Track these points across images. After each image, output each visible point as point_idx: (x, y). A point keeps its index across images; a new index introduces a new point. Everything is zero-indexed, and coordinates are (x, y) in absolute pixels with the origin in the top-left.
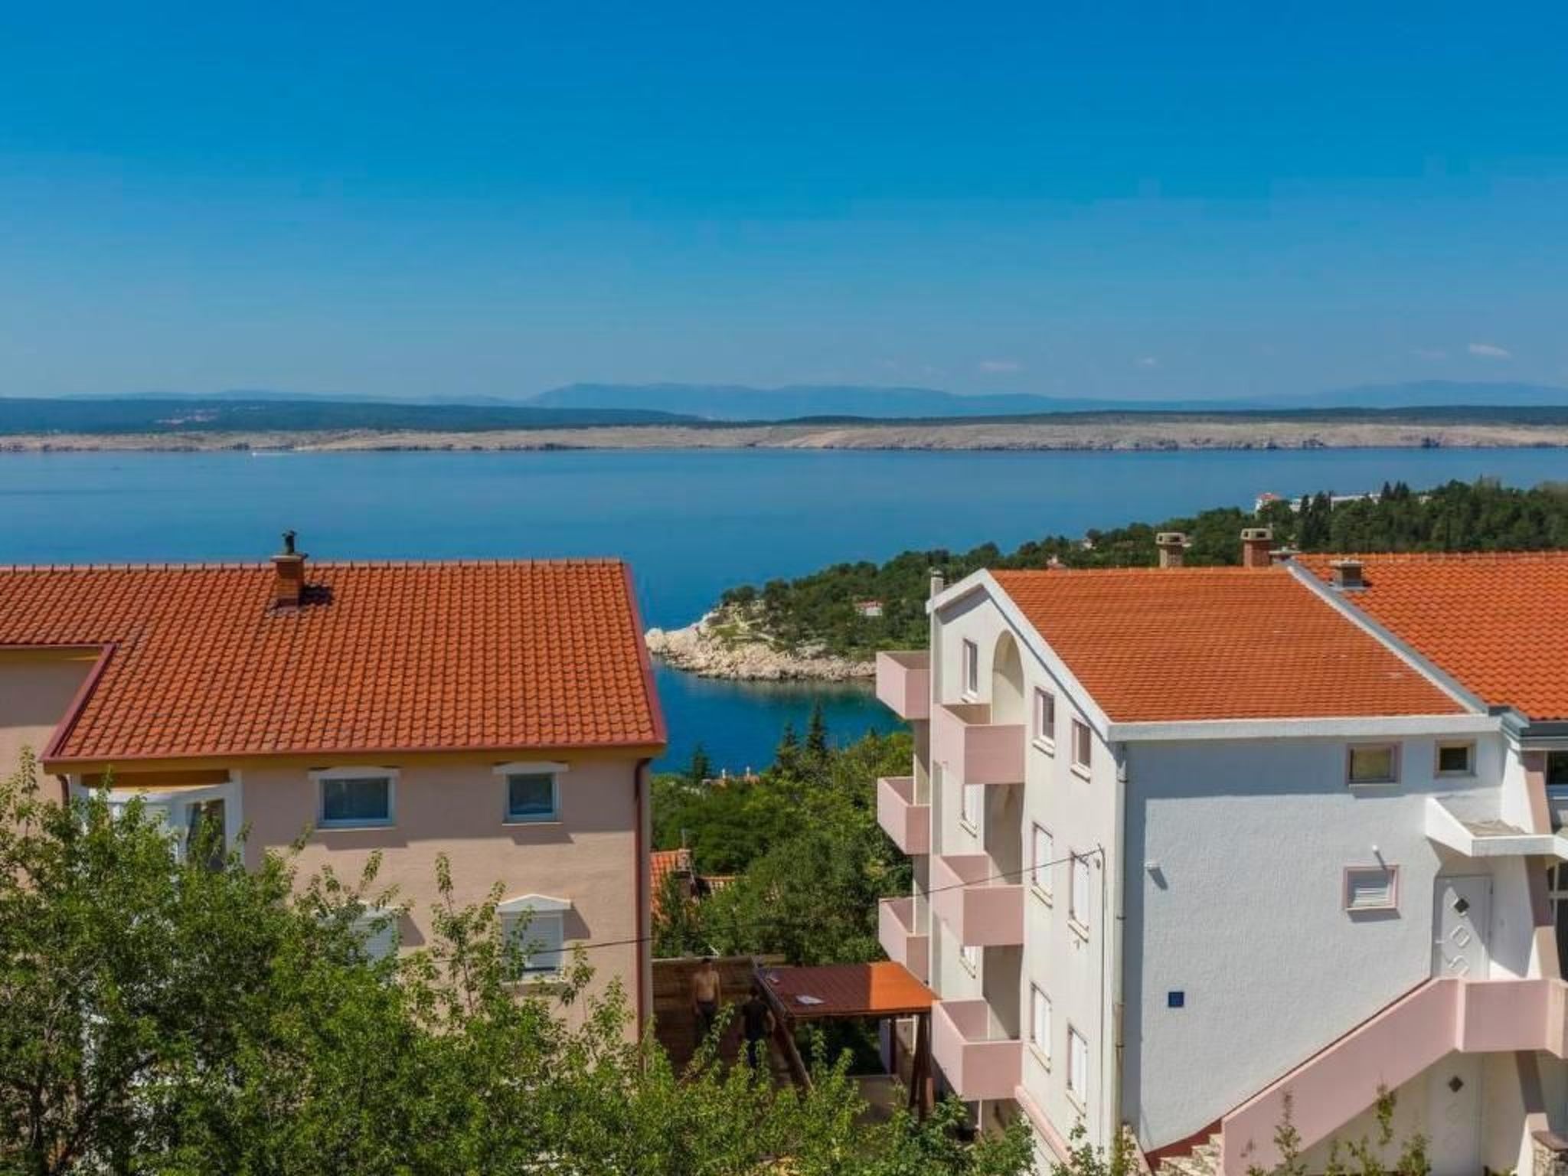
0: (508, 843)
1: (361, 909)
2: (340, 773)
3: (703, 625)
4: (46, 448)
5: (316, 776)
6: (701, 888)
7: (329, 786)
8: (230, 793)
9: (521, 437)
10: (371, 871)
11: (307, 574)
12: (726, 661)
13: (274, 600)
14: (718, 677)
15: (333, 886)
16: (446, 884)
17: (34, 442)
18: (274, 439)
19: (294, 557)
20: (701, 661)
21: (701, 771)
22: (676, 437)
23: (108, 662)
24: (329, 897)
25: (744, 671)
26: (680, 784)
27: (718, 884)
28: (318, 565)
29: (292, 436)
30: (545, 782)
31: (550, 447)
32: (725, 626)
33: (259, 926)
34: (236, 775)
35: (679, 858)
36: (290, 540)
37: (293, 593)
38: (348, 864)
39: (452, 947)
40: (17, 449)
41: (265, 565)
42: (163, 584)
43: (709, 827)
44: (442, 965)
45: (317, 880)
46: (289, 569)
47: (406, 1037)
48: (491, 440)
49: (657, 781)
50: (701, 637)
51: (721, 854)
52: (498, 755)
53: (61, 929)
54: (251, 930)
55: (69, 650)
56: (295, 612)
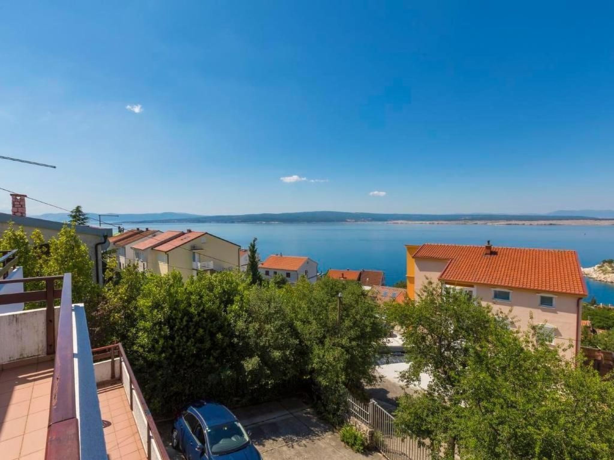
0: (540, 311)
1: (507, 318)
2: (498, 289)
3: (596, 267)
4: (438, 224)
5: (493, 289)
6: (594, 331)
7: (495, 292)
8: (474, 290)
9: (543, 222)
10: (510, 311)
11: (492, 249)
12: (603, 277)
13: (484, 254)
14: (600, 281)
15: (501, 312)
16: (532, 318)
17: (436, 222)
18: (483, 222)
19: (490, 245)
20: (594, 276)
21: (594, 303)
22: (589, 222)
23: (451, 262)
24: (501, 315)
25: (609, 280)
26: (587, 305)
27: (600, 332)
28: (494, 247)
29: (486, 222)
30: (551, 299)
31: (551, 224)
32: (603, 268)
33: (485, 318)
34: (475, 286)
35: (588, 323)
36: (489, 242)
37: (489, 252)
38: (505, 309)
39: (532, 331)
40: (433, 223)
41: (483, 246)
42: (462, 249)
43: (596, 317)
44: (531, 336)
45: (498, 311)
46: (489, 248)
47: (522, 350)
48: (535, 223)
49: (583, 303)
50: (595, 270)
51: (601, 324)
52: (538, 291)
53: (446, 310)
54: (483, 318)
55: (443, 259)
56: (489, 256)
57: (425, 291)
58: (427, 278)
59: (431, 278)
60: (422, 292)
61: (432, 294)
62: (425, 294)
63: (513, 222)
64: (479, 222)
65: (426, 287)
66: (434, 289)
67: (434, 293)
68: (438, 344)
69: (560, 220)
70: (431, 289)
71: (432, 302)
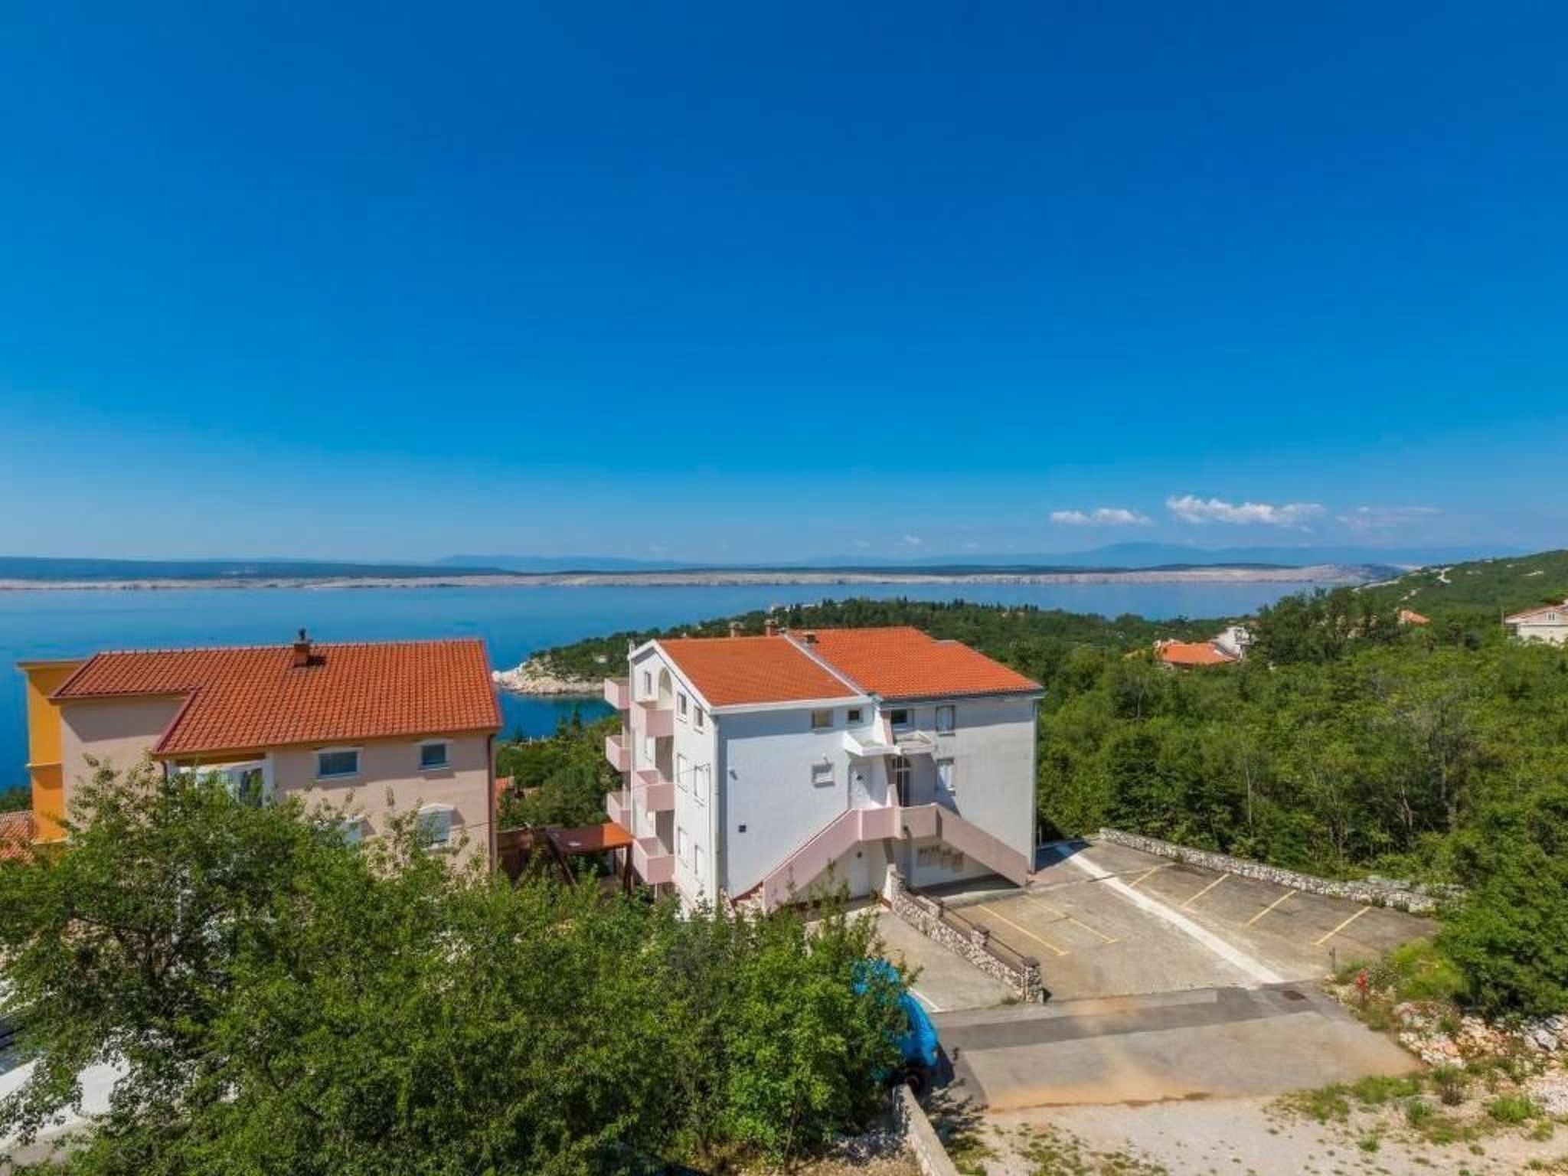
0: (422, 780)
1: (344, 819)
2: (329, 751)
3: (520, 669)
4: (154, 588)
5: (316, 753)
6: (520, 795)
7: (322, 757)
8: (266, 765)
9: (427, 581)
10: (349, 799)
11: (312, 651)
12: (532, 685)
13: (292, 664)
14: (528, 693)
15: (328, 808)
16: (391, 803)
17: (147, 584)
18: (292, 582)
19: (305, 642)
20: (519, 686)
21: (520, 739)
22: (506, 580)
23: (192, 701)
24: (326, 815)
25: (541, 690)
26: (509, 746)
27: (528, 792)
28: (318, 646)
29: (301, 580)
30: (441, 749)
31: (443, 585)
32: (532, 669)
33: (286, 833)
34: (270, 755)
35: (510, 780)
36: (302, 634)
37: (303, 659)
38: (336, 796)
39: (395, 833)
40: (136, 588)
41: (287, 647)
42: (228, 658)
43: (524, 766)
44: (389, 844)
45: (319, 806)
46: (301, 648)
47: (370, 882)
48: (411, 582)
49: (498, 745)
50: (518, 675)
51: (530, 778)
52: (417, 737)
53: (167, 844)
54: (281, 835)
55: (169, 693)
56: (304, 670)
57: (86, 805)
58: (93, 763)
59: (108, 761)
60: (79, 809)
61: (116, 808)
62: (91, 813)
63: (368, 581)
64: (279, 582)
65: (90, 791)
66: (120, 792)
67: (124, 801)
68: (141, 956)
69: (459, 575)
70: (111, 793)
71: (118, 832)
